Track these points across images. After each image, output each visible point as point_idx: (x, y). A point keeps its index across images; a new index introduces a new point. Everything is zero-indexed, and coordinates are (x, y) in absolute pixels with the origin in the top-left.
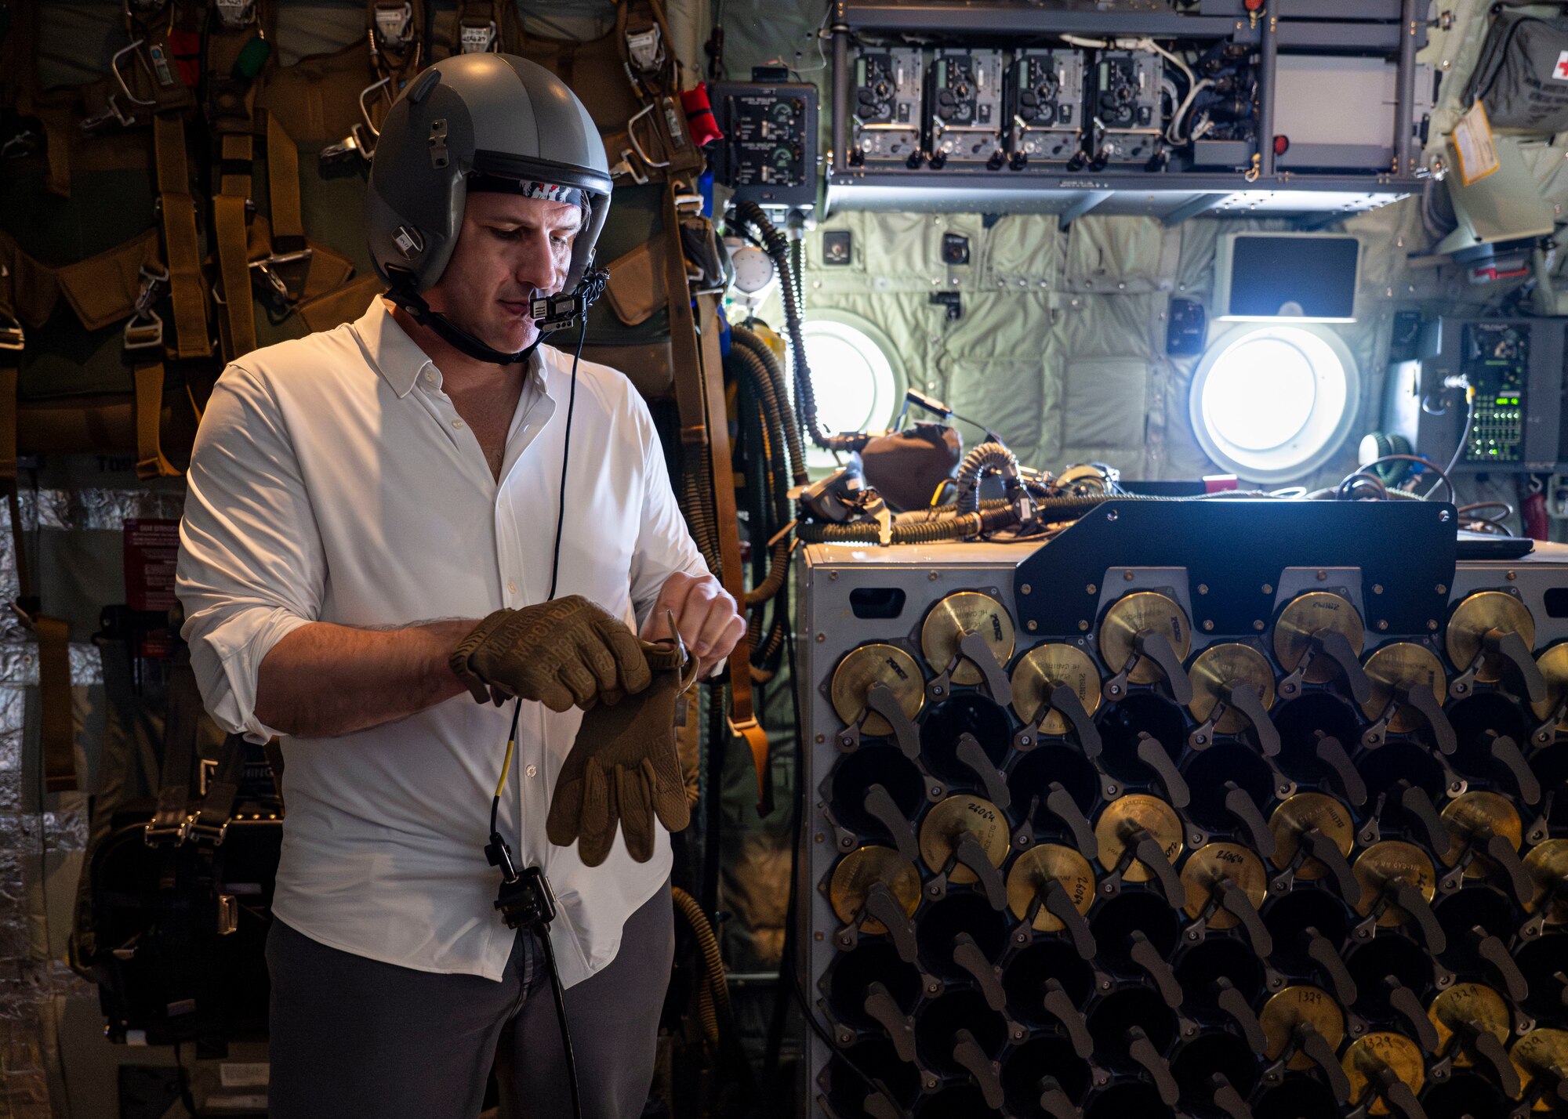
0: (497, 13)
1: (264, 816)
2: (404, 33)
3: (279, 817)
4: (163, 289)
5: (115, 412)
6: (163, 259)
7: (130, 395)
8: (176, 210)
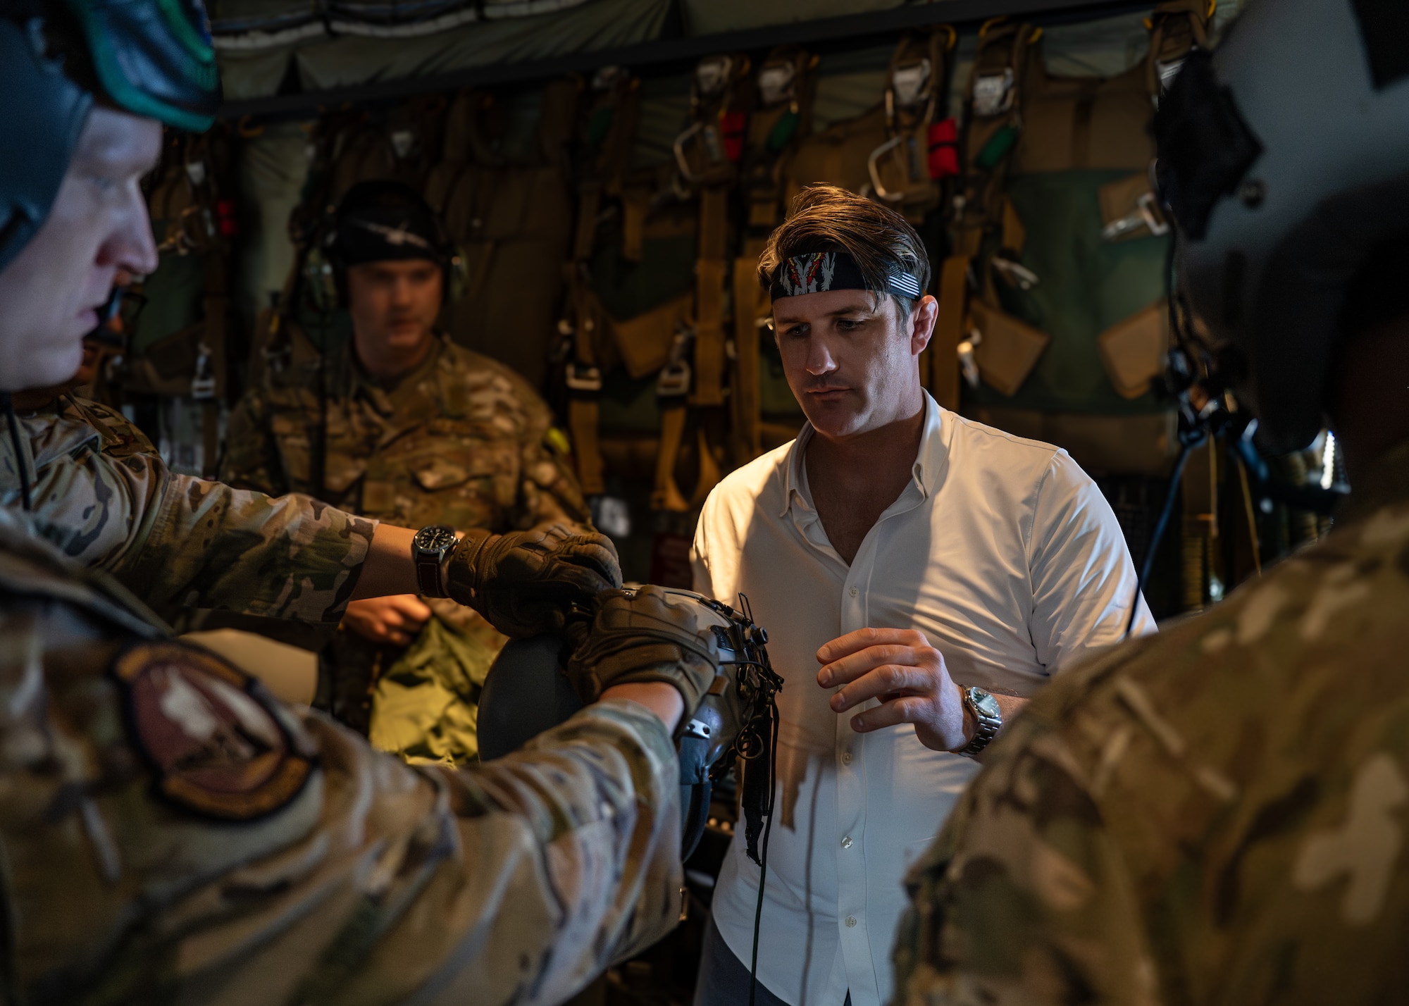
0: (1015, 61)
1: (719, 823)
2: (920, 90)
3: (732, 827)
4: (691, 345)
5: (647, 446)
6: (695, 315)
7: (657, 434)
8: (708, 271)
